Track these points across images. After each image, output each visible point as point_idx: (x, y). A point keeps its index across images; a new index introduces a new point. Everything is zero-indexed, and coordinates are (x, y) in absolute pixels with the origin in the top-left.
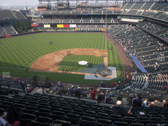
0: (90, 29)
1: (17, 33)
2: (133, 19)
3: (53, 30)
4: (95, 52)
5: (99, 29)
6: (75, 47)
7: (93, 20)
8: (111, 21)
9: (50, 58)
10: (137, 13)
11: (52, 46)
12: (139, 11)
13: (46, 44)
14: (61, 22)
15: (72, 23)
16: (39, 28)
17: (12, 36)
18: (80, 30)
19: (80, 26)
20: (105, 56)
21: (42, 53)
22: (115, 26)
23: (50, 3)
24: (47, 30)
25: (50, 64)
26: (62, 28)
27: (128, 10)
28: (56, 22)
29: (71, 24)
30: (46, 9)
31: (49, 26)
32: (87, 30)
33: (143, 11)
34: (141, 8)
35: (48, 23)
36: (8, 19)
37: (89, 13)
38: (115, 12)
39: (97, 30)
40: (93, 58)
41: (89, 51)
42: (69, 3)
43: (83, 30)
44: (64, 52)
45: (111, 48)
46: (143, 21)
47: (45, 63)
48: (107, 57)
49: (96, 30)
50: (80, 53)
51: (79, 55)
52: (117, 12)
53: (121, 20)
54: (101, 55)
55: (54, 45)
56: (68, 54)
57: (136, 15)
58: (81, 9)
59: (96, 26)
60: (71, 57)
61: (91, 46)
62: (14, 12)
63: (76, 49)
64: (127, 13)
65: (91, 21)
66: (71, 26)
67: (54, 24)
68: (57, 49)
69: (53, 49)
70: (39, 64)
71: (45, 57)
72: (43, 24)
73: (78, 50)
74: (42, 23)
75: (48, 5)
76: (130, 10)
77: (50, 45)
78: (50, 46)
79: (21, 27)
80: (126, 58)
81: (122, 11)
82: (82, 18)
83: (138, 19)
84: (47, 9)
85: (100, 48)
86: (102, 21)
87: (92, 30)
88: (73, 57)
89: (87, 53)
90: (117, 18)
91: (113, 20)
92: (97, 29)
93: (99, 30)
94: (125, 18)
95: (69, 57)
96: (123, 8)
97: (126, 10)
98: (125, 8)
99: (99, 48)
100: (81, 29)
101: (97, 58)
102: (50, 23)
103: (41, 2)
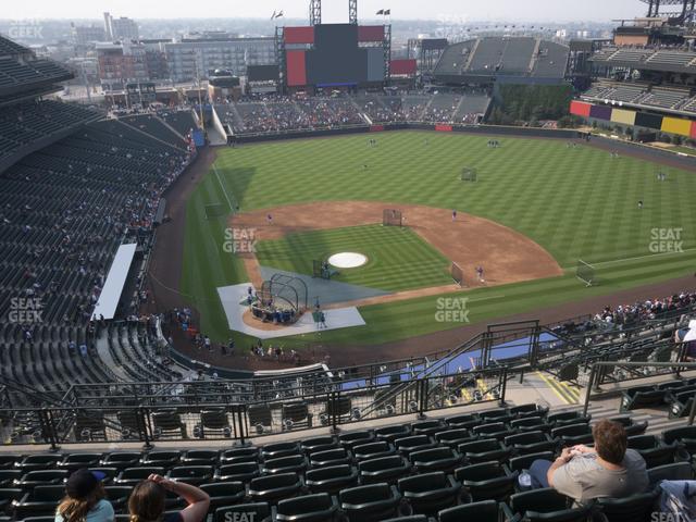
16: (592, 120)
26: (678, 140)
28: (654, 105)
30: (647, 38)
31: (628, 118)
35: (620, 103)
72: (603, 103)
74: (602, 99)
84: (650, 37)
103: (654, 6)
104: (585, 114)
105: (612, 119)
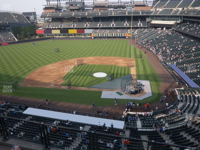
0: (110, 34)
1: (16, 40)
2: (167, 20)
3: (63, 37)
4: (117, 61)
5: (123, 34)
6: (90, 55)
7: (114, 23)
8: (138, 24)
9: (54, 69)
10: (172, 13)
11: (59, 54)
12: (175, 9)
13: (52, 52)
14: (74, 26)
15: (88, 27)
16: (46, 35)
17: (9, 43)
18: (97, 36)
19: (98, 31)
20: (133, 66)
21: (43, 62)
22: (143, 31)
23: (60, 4)
24: (56, 37)
25: (53, 76)
26: (75, 35)
27: (161, 10)
28: (66, 27)
29: (86, 28)
30: (55, 10)
31: (58, 32)
32: (107, 36)
33: (180, 9)
34: (177, 7)
35: (57, 28)
36: (6, 22)
37: (110, 14)
38: (142, 13)
39: (121, 36)
40: (115, 68)
41: (110, 60)
42: (84, 3)
43: (102, 36)
44: (74, 61)
45: (139, 56)
46: (181, 23)
47: (45, 75)
48: (135, 68)
49: (118, 36)
50: (96, 62)
51: (95, 65)
52: (145, 12)
53: (151, 22)
54: (127, 65)
55: (61, 53)
56: (79, 64)
57: (171, 14)
58: (99, 9)
59: (118, 30)
60: (83, 67)
61: (111, 54)
62: (15, 14)
63: (91, 58)
64: (159, 13)
65: (112, 24)
66: (87, 31)
67: (65, 28)
68: (65, 57)
69: (59, 58)
70: (35, 77)
71: (46, 67)
72: (51, 29)
73: (94, 59)
74: (49, 27)
75: (57, 5)
76: (163, 9)
77: (57, 53)
78: (56, 55)
79: (22, 33)
80: (162, 69)
81: (153, 10)
82: (100, 21)
83: (173, 20)
85: (125, 56)
86: (126, 24)
87: (114, 36)
88: (86, 67)
89: (106, 63)
90: (145, 20)
91: (141, 23)
92: (119, 34)
93: (123, 36)
94: (156, 19)
95: (81, 67)
96: (154, 7)
97: (157, 9)
98: (156, 8)
99: (123, 56)
100: (100, 35)
101: (120, 69)
102: (59, 27)
103: (48, 2)
104: (43, 33)
105: (52, 33)
